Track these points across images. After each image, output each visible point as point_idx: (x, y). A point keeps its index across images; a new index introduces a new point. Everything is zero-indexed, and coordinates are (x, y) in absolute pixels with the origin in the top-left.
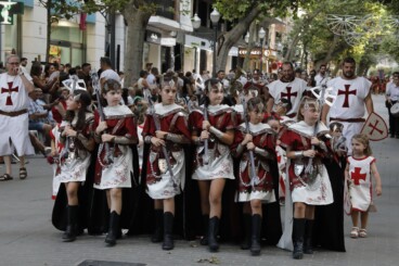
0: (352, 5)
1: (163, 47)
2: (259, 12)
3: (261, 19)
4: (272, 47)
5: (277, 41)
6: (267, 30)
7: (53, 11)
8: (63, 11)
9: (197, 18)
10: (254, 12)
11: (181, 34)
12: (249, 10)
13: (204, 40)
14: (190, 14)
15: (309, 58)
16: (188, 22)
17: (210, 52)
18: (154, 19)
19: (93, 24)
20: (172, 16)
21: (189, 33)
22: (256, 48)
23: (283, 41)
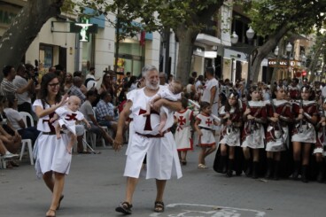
1: (206, 59)
2: (288, 30)
3: (289, 36)
4: (297, 58)
5: (301, 53)
6: (293, 45)
7: (121, 31)
8: (129, 30)
9: (235, 35)
10: (283, 30)
11: (221, 48)
12: (279, 28)
13: (239, 53)
14: (229, 32)
16: (227, 39)
17: (244, 62)
18: (200, 37)
19: (151, 41)
20: (214, 34)
21: (227, 47)
22: (283, 59)
23: (306, 54)
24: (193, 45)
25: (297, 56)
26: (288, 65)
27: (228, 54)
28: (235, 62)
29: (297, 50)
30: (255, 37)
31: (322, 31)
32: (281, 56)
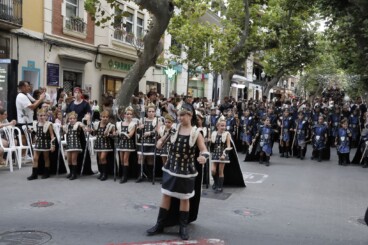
24: (231, 81)
25: (290, 87)
27: (251, 86)
28: (255, 91)
29: (290, 84)
31: (303, 73)
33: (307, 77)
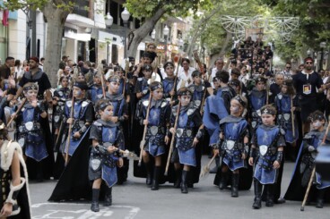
0: (242, 7)
1: (79, 42)
2: (165, 12)
3: (165, 18)
4: (174, 43)
5: (178, 37)
6: (170, 28)
9: (109, 17)
10: (159, 12)
11: (95, 30)
12: (156, 9)
13: (115, 36)
14: (103, 13)
15: (206, 53)
16: (102, 19)
17: (120, 46)
18: (71, 17)
19: (15, 21)
20: (87, 15)
21: (102, 30)
22: (162, 43)
23: (184, 38)
24: (64, 26)
25: (175, 39)
26: (166, 49)
27: (103, 38)
28: (110, 46)
29: (174, 34)
30: (131, 19)
31: (199, 13)
32: (158, 40)
33: (206, 20)
